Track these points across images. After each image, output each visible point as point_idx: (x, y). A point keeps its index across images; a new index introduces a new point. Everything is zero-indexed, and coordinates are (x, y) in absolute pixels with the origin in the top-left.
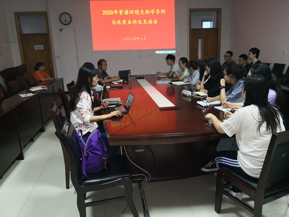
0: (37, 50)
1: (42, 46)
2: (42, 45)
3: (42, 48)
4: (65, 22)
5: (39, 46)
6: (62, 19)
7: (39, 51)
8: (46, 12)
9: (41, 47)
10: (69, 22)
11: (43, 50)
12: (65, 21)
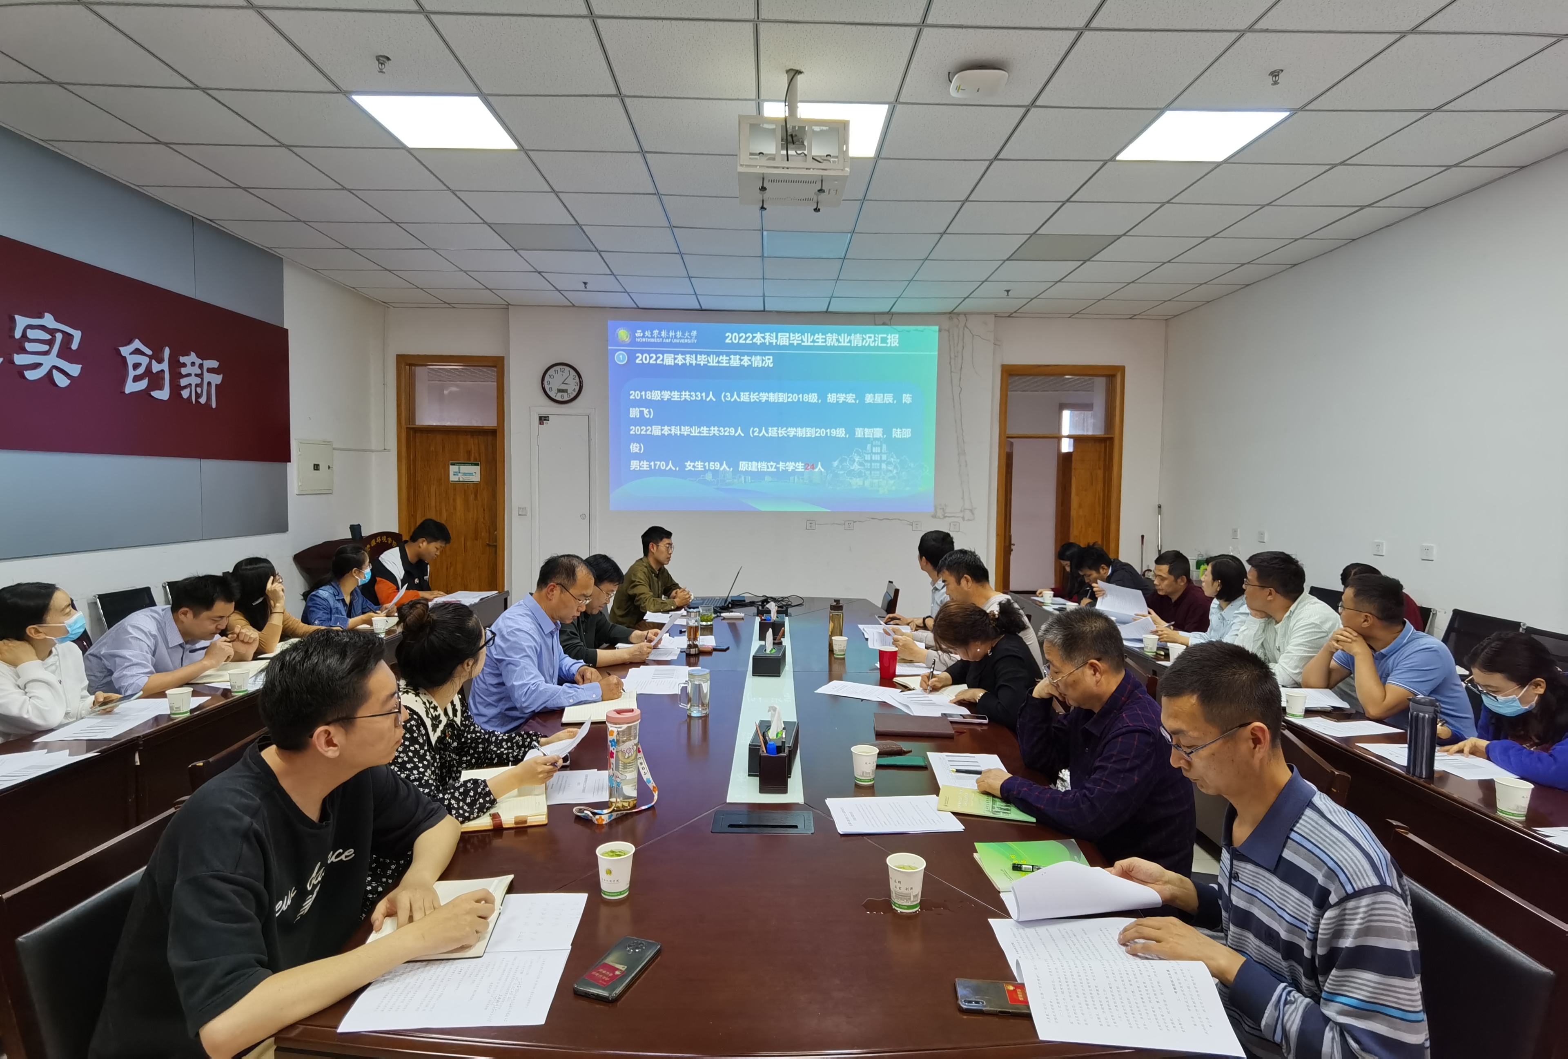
0: (456, 484)
1: (476, 469)
2: (477, 465)
3: (476, 478)
4: (560, 394)
5: (465, 469)
6: (549, 383)
7: (464, 487)
8: (503, 357)
9: (471, 474)
10: (572, 396)
11: (476, 485)
12: (560, 391)
